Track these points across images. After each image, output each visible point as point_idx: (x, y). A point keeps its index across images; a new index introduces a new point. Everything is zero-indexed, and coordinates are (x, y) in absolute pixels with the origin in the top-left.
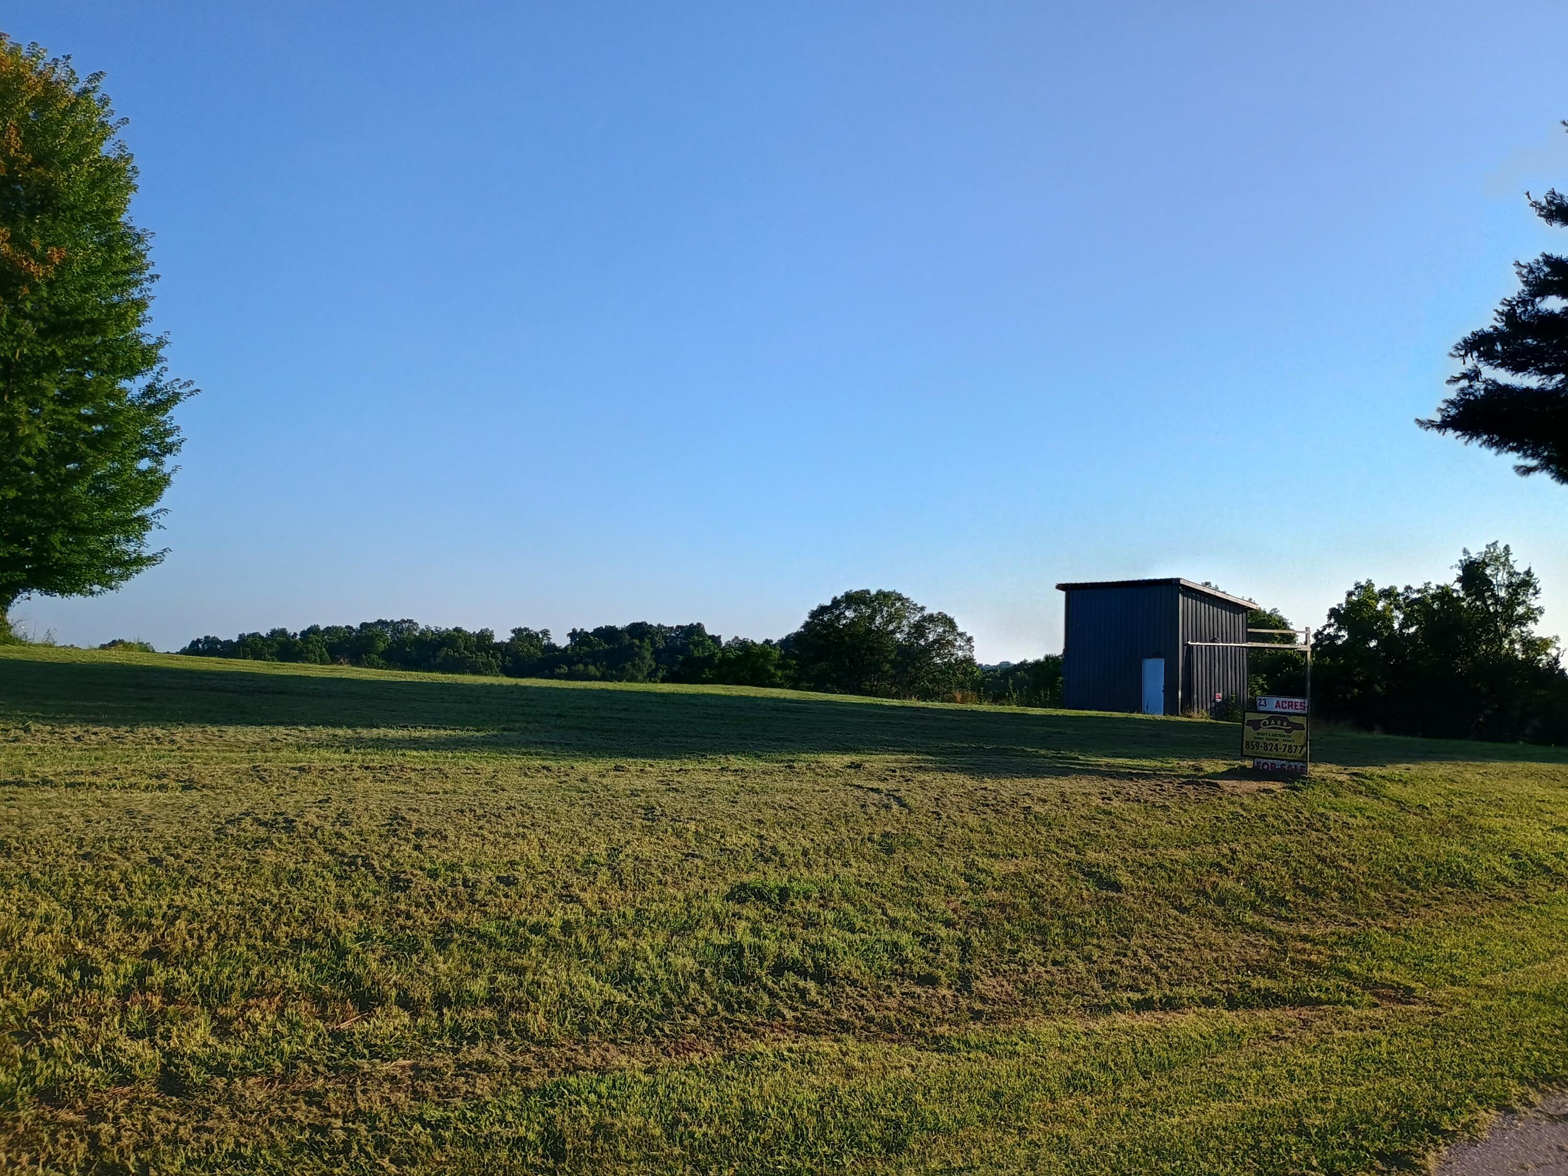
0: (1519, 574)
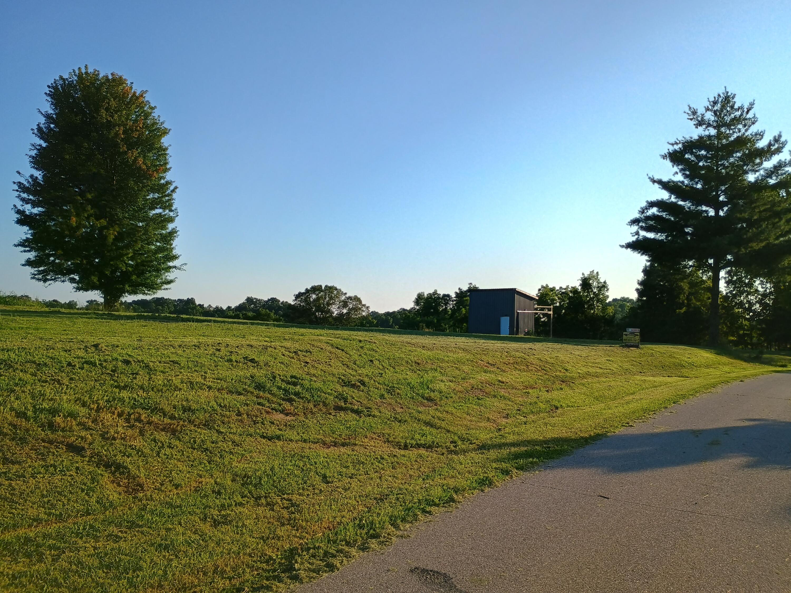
0: (601, 283)
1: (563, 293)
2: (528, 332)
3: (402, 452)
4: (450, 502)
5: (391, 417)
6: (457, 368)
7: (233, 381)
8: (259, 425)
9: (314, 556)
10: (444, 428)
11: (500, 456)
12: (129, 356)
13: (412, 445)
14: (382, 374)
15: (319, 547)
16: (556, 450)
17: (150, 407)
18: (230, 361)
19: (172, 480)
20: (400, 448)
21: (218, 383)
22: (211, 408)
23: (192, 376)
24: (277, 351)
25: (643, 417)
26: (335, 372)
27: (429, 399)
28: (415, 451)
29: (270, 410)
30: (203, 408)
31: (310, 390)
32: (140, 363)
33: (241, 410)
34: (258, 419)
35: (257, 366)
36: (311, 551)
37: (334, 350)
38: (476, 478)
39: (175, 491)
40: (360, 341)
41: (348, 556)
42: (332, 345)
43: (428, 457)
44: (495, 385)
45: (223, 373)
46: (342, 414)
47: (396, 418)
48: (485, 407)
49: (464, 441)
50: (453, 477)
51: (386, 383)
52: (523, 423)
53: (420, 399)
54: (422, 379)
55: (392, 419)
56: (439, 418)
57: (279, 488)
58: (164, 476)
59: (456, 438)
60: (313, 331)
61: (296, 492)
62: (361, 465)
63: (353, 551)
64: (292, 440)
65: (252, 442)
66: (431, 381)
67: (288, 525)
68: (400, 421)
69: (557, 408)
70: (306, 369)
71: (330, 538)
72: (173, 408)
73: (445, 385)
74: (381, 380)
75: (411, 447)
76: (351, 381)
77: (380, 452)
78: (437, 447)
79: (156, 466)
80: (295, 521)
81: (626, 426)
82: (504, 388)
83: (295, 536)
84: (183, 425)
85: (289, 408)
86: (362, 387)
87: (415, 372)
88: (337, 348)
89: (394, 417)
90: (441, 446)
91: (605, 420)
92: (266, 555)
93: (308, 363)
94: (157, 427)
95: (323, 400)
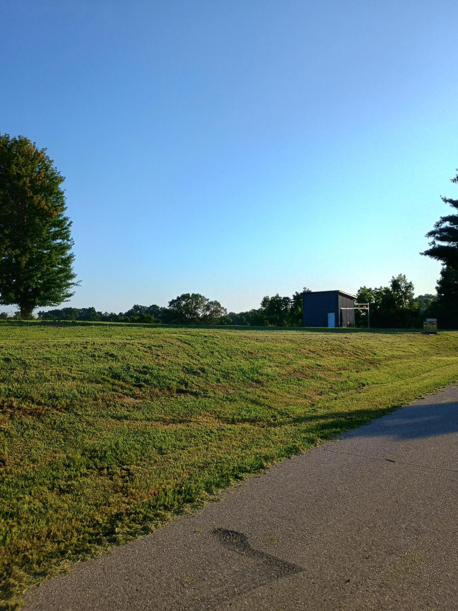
0: (408, 283)
1: (378, 293)
2: (350, 324)
3: (229, 426)
4: (260, 468)
5: (224, 398)
6: (283, 356)
7: (94, 372)
8: (111, 408)
9: (134, 520)
10: (267, 405)
11: (309, 427)
12: (10, 355)
13: (238, 420)
14: (220, 362)
15: (138, 513)
16: (357, 421)
17: (22, 395)
18: (93, 356)
19: (31, 456)
20: (228, 423)
21: (81, 374)
22: (72, 395)
23: (60, 370)
24: (134, 347)
25: (434, 391)
26: (181, 362)
27: (258, 382)
28: (241, 425)
29: (122, 395)
30: (66, 395)
31: (158, 377)
32: (18, 360)
33: (98, 396)
34: (111, 403)
35: (116, 359)
36: (133, 515)
37: (182, 345)
38: (286, 446)
39: (32, 465)
40: (206, 337)
41: (163, 519)
42: (181, 341)
43: (250, 430)
44: (313, 368)
45: (87, 365)
46: (183, 396)
47: (227, 398)
48: (304, 387)
49: (282, 415)
50: (267, 446)
51: (223, 369)
52: (334, 398)
53: (250, 381)
54: (253, 366)
55: (224, 399)
56: (263, 397)
57: (120, 459)
58: (24, 453)
59: (276, 413)
60: (168, 329)
61: (135, 463)
62: (193, 438)
63: (169, 515)
64: (137, 419)
65: (104, 422)
66: (260, 367)
67: (120, 492)
68: (230, 401)
69: (364, 385)
70: (157, 361)
71: (150, 503)
72: (41, 396)
73: (272, 369)
74: (219, 367)
75: (237, 422)
76: (193, 369)
77: (210, 427)
78: (259, 421)
79: (19, 445)
80: (126, 488)
81: (419, 399)
82: (321, 371)
83: (124, 502)
84: (47, 410)
85: (138, 393)
86: (202, 374)
87: (248, 360)
88: (185, 343)
89: (226, 397)
90: (263, 420)
91: (402, 394)
92: (94, 520)
93: (159, 355)
94: (25, 412)
95: (167, 385)
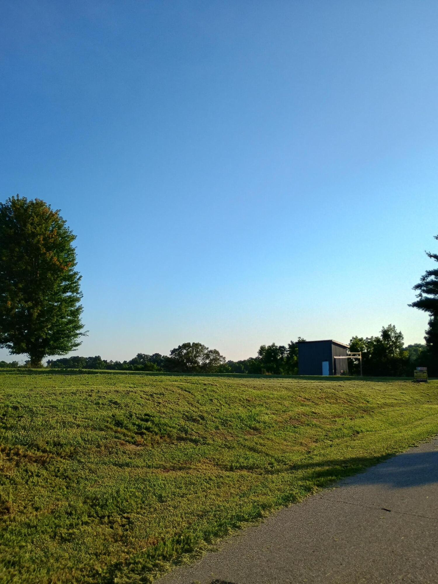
0: (397, 333)
1: (369, 342)
2: (344, 372)
3: (228, 473)
4: (258, 517)
5: (222, 445)
6: (279, 403)
7: (98, 420)
8: (113, 455)
9: (133, 570)
10: (264, 452)
11: (306, 474)
12: (19, 403)
13: (236, 467)
14: (219, 410)
15: (137, 563)
16: (352, 469)
17: (28, 443)
18: (98, 404)
19: (34, 504)
20: (226, 470)
21: (85, 422)
22: (76, 442)
23: (65, 417)
24: (137, 395)
25: (427, 439)
26: (181, 409)
27: (255, 429)
28: (239, 473)
29: (124, 442)
30: (70, 443)
31: (159, 425)
32: (26, 408)
33: (101, 443)
34: (114, 450)
35: (119, 407)
36: (132, 565)
37: (182, 393)
38: (283, 495)
39: (35, 513)
40: (205, 384)
41: (162, 570)
42: (182, 389)
43: (248, 477)
44: (309, 415)
45: (90, 413)
46: (182, 443)
47: (226, 445)
48: (300, 434)
49: (279, 462)
50: (265, 494)
51: (222, 417)
52: (329, 446)
53: (248, 429)
54: (251, 413)
55: (223, 446)
56: (261, 444)
57: (121, 507)
58: (28, 500)
59: (273, 460)
60: (169, 377)
61: (135, 511)
62: (193, 486)
63: (167, 565)
64: (138, 466)
65: (106, 469)
66: (258, 415)
67: (120, 541)
68: (229, 448)
69: (358, 433)
70: (158, 409)
71: (149, 553)
72: (46, 443)
73: (269, 417)
74: (218, 415)
75: (236, 469)
76: (193, 417)
77: (209, 474)
78: (257, 468)
79: (23, 492)
80: (126, 537)
81: (412, 447)
82: (316, 418)
83: (124, 552)
84: (52, 458)
85: (140, 440)
86: (201, 421)
87: (246, 408)
88: (185, 391)
89: (224, 445)
90: (260, 467)
91: (396, 442)
92: (94, 569)
93: (161, 403)
94: (30, 460)
95: (168, 432)
